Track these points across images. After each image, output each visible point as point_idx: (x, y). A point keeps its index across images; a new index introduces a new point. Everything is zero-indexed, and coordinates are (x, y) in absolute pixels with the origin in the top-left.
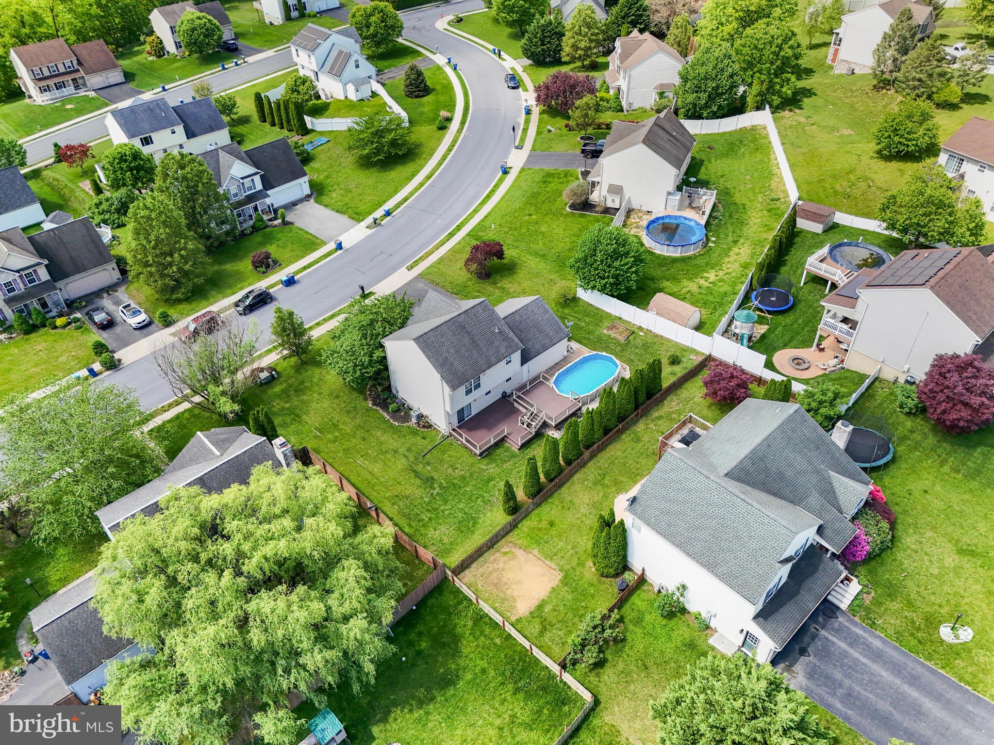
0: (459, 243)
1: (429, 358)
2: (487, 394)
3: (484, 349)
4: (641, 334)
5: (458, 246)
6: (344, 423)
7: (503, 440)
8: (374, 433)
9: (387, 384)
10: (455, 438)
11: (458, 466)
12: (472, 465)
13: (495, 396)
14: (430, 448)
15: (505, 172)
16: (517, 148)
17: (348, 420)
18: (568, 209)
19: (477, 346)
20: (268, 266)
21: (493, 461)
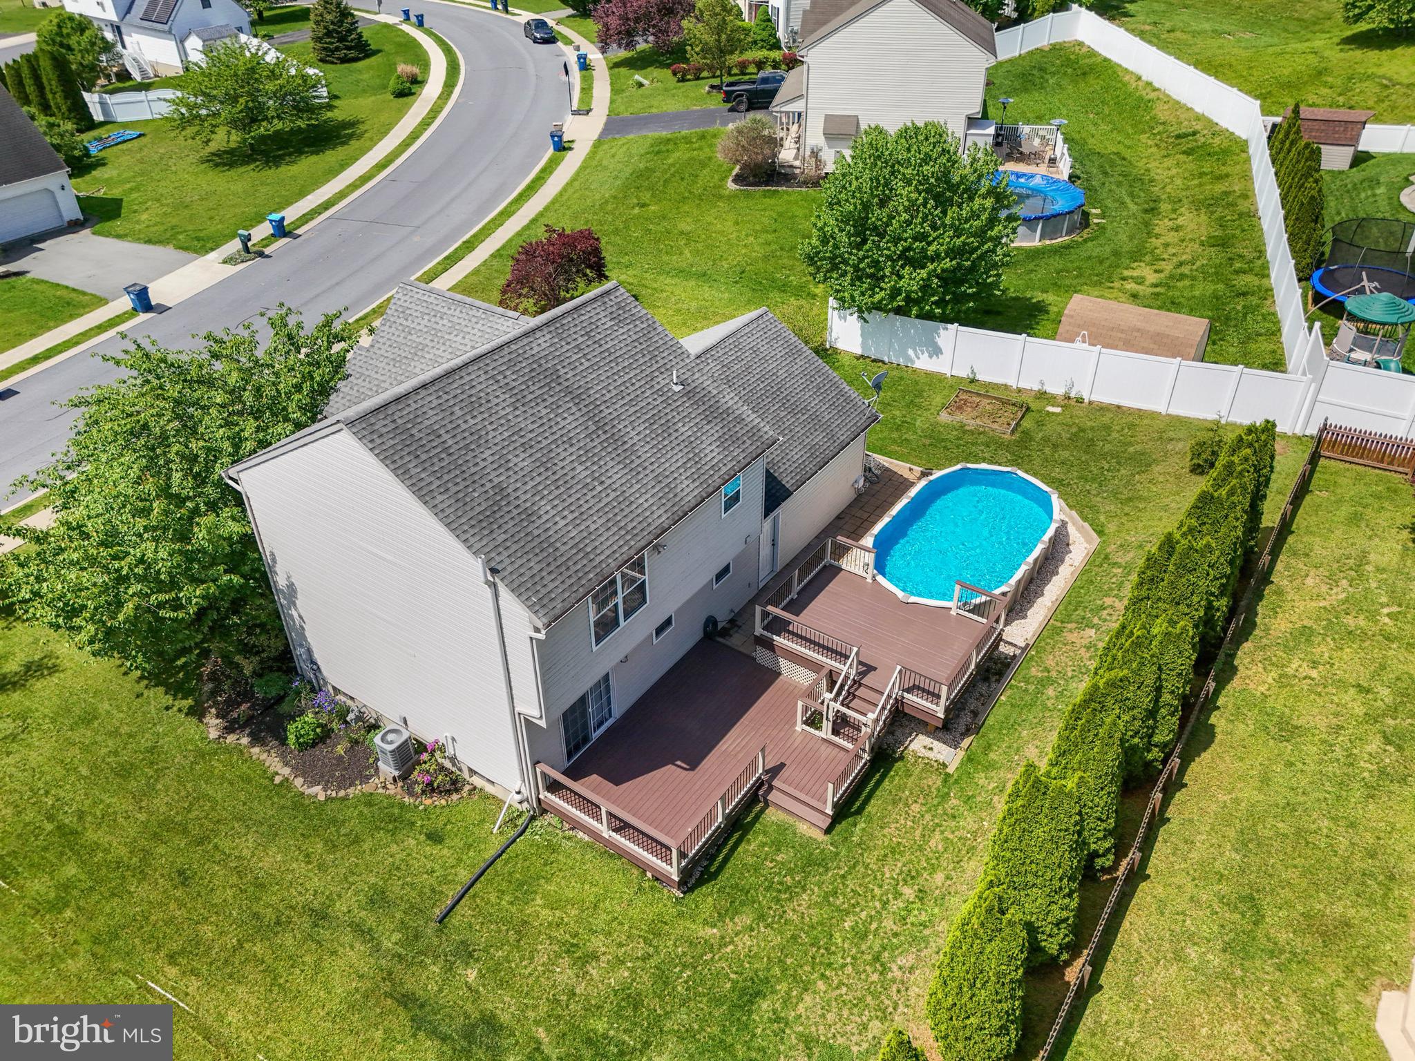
0: (476, 272)
1: (423, 494)
2: (659, 631)
3: (645, 452)
4: (1051, 410)
5: (475, 279)
6: (107, 819)
7: (755, 799)
8: (225, 844)
9: (276, 645)
10: (563, 817)
11: (597, 943)
12: (655, 931)
13: (685, 638)
14: (464, 875)
15: (562, 146)
16: (576, 113)
17: (121, 804)
18: (731, 185)
19: (616, 440)
21: (738, 900)
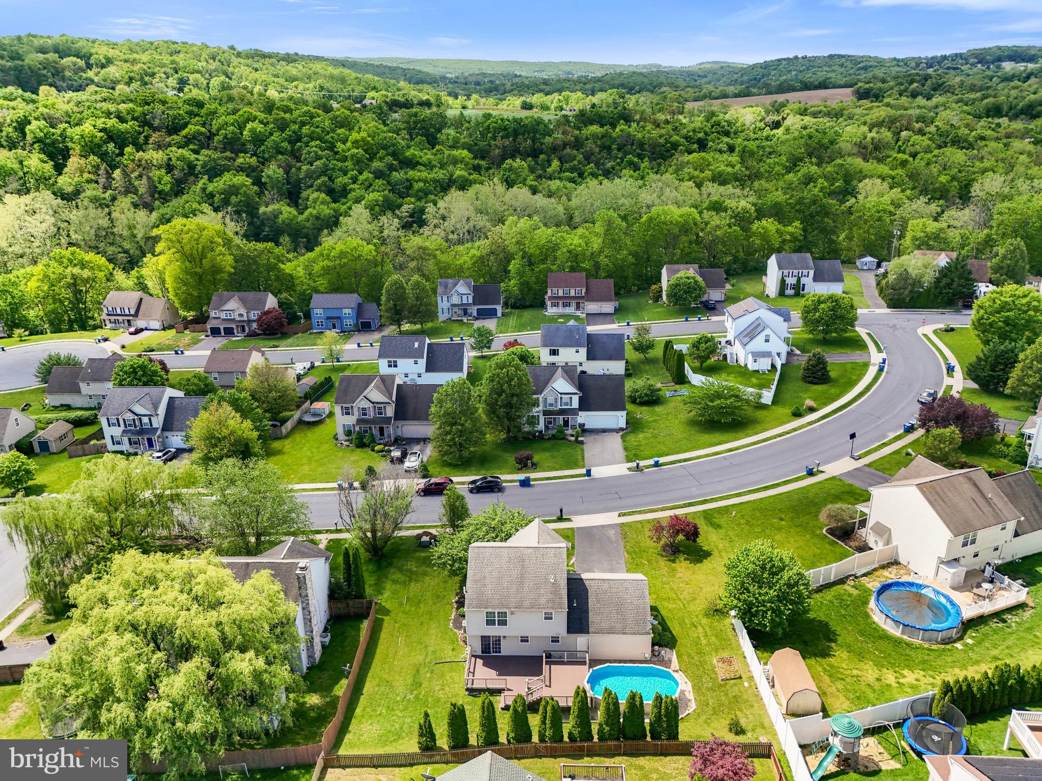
2: (522, 640)
3: (526, 589)
4: (746, 684)
7: (500, 691)
8: (432, 623)
11: (447, 688)
12: (455, 695)
14: (448, 660)
16: (853, 457)
17: (430, 603)
18: (824, 530)
19: (522, 582)
20: (526, 466)
